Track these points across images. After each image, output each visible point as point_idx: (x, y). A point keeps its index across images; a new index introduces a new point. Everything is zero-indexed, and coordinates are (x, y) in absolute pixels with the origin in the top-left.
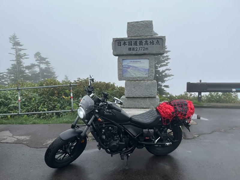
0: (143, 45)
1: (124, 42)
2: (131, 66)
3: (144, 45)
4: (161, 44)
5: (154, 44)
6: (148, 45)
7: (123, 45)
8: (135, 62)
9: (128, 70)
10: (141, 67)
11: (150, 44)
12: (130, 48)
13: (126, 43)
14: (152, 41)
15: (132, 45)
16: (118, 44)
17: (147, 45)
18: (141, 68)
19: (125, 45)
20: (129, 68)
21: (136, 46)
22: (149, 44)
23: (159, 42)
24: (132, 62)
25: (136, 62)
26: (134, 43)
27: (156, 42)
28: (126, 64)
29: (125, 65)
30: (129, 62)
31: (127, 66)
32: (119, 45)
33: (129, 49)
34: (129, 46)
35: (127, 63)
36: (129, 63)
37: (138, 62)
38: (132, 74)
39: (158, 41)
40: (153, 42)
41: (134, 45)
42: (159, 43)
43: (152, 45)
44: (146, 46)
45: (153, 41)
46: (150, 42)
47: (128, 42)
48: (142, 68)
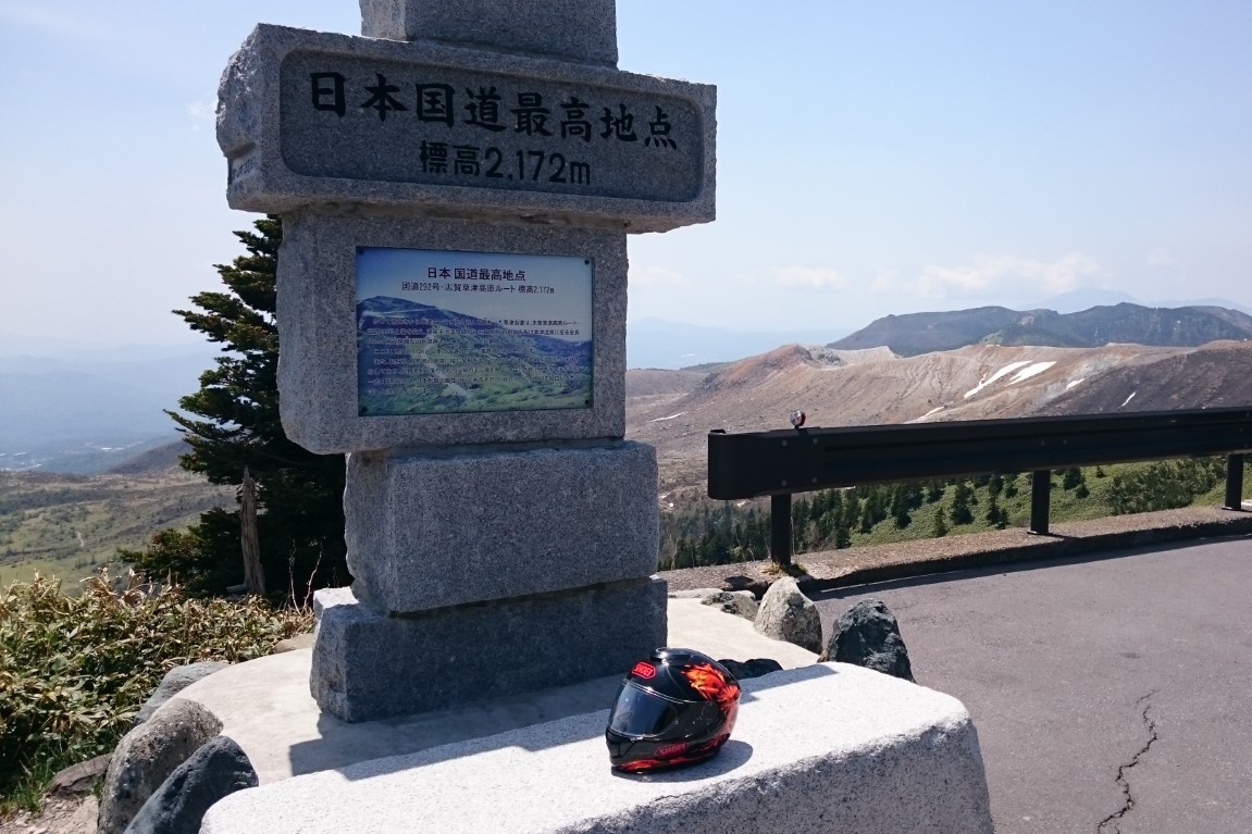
0: (546, 133)
1: (374, 82)
2: (435, 314)
3: (558, 134)
4: (683, 148)
5: (633, 138)
6: (587, 138)
7: (366, 105)
8: (479, 282)
9: (414, 356)
10: (530, 328)
11: (606, 135)
12: (440, 149)
13: (398, 97)
14: (623, 108)
15: (450, 121)
16: (316, 92)
17: (578, 138)
18: (526, 334)
19: (390, 113)
20: (425, 328)
21: (488, 138)
22: (595, 135)
23: (668, 127)
24: (445, 273)
25: (484, 275)
26: (471, 107)
27: (652, 125)
28: (393, 291)
29: (379, 303)
30: (424, 279)
31: (398, 316)
32: (322, 99)
33: (423, 157)
34: (429, 127)
35: (406, 286)
36: (415, 286)
37: (505, 283)
38: (454, 389)
39: (660, 115)
40: (630, 117)
41: (473, 122)
42: (673, 135)
43: (622, 143)
44: (574, 149)
45: (630, 111)
46: (607, 119)
47: (420, 88)
48: (535, 336)
